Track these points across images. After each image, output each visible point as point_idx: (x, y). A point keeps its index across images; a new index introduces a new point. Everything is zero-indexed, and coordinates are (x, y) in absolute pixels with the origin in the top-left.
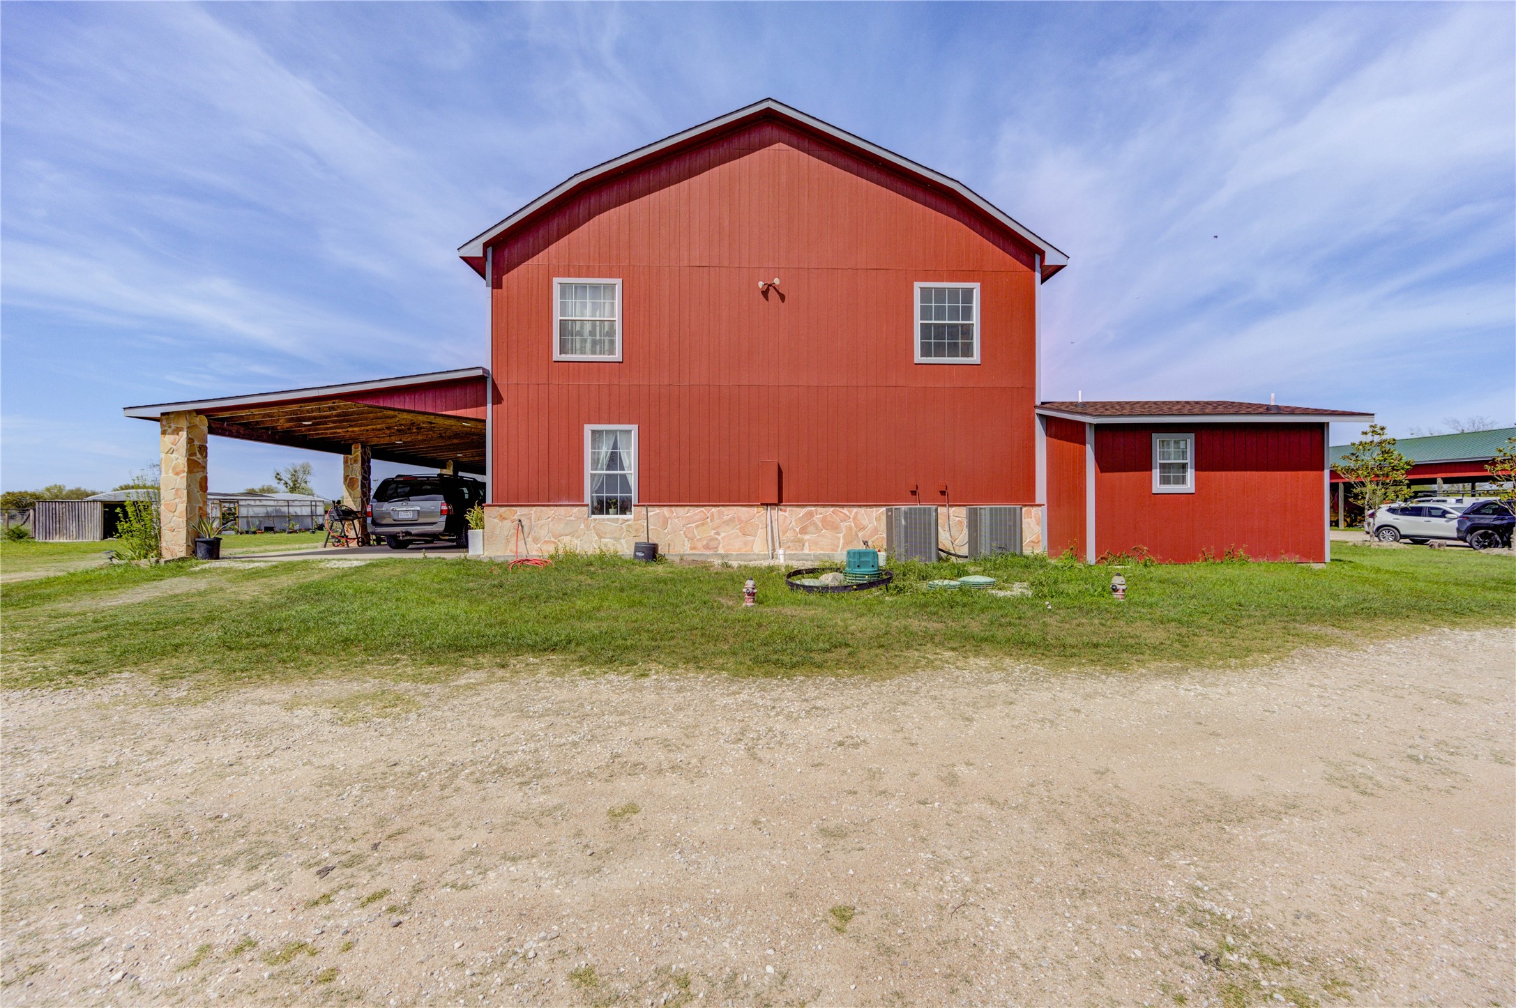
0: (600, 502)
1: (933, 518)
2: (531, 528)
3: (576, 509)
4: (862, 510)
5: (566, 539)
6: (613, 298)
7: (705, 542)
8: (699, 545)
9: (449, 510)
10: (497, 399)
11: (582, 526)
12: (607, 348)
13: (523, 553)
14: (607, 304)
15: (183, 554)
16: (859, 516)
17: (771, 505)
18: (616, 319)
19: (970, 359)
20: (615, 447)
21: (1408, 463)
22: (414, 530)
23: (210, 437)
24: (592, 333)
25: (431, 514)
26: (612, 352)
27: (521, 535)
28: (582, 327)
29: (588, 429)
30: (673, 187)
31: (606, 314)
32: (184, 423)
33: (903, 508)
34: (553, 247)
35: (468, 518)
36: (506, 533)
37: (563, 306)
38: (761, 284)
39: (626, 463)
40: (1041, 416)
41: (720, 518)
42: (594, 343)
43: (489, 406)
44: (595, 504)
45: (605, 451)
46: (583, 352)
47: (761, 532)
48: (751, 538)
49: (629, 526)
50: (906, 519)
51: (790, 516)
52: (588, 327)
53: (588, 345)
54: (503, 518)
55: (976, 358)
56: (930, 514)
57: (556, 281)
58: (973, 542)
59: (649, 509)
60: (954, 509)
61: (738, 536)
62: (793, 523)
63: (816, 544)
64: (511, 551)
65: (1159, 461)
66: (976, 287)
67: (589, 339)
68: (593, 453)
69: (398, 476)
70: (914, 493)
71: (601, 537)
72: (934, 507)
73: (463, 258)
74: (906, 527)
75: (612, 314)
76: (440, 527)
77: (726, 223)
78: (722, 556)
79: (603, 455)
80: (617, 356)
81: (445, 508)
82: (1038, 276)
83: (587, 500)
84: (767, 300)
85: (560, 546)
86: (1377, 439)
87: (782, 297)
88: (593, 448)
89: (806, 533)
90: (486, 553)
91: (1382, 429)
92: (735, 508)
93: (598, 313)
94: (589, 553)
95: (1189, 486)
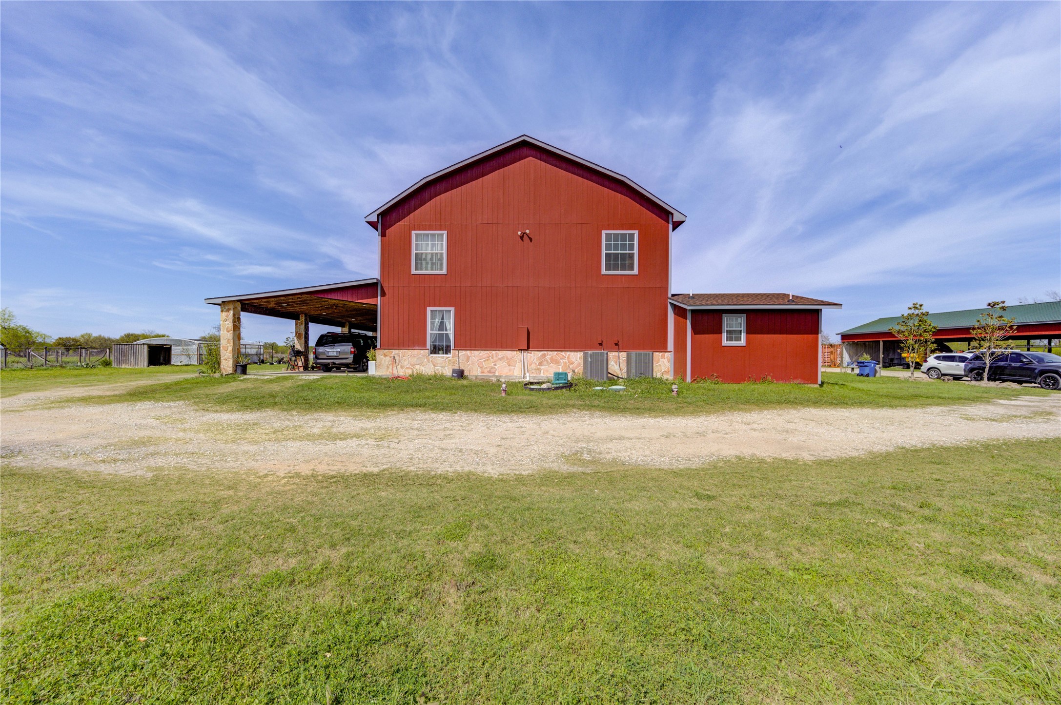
0: (435, 347)
1: (605, 358)
2: (400, 361)
3: (422, 351)
4: (572, 353)
5: (418, 367)
6: (442, 241)
7: (489, 369)
8: (486, 371)
9: (355, 351)
10: (383, 294)
11: (426, 360)
12: (439, 267)
13: (396, 373)
14: (439, 245)
15: (231, 372)
16: (571, 357)
17: (523, 350)
18: (444, 252)
19: (632, 272)
20: (443, 319)
21: (935, 328)
22: (337, 362)
23: (242, 313)
24: (431, 259)
25: (346, 353)
26: (441, 269)
27: (394, 365)
28: (426, 256)
29: (429, 309)
30: (474, 182)
31: (439, 249)
32: (231, 306)
33: (589, 352)
34: (412, 215)
35: (368, 355)
36: (387, 363)
37: (417, 245)
38: (519, 233)
39: (448, 327)
40: (671, 304)
41: (496, 357)
42: (432, 264)
43: (379, 297)
44: (432, 348)
45: (437, 321)
46: (426, 269)
47: (518, 365)
48: (512, 368)
49: (449, 360)
50: (591, 359)
51: (534, 356)
52: (429, 256)
53: (429, 266)
54: (385, 356)
55: (635, 271)
56: (604, 356)
57: (413, 232)
58: (628, 372)
59: (460, 351)
60: (622, 353)
61: (506, 367)
62: (535, 360)
63: (547, 371)
64: (390, 372)
65: (726, 329)
66: (636, 233)
67: (430, 262)
68: (431, 323)
69: (328, 333)
70: (600, 344)
71: (435, 366)
72: (606, 352)
73: (368, 222)
74: (591, 362)
75: (442, 250)
76: (350, 360)
77: (502, 201)
78: (497, 377)
79: (436, 323)
80: (444, 272)
81: (353, 350)
82: (671, 226)
83: (428, 346)
84: (523, 241)
85: (415, 370)
86: (917, 312)
87: (531, 239)
88: (432, 319)
89: (542, 365)
90: (377, 374)
91: (921, 306)
92: (505, 352)
93: (434, 248)
94: (429, 374)
95: (743, 342)
